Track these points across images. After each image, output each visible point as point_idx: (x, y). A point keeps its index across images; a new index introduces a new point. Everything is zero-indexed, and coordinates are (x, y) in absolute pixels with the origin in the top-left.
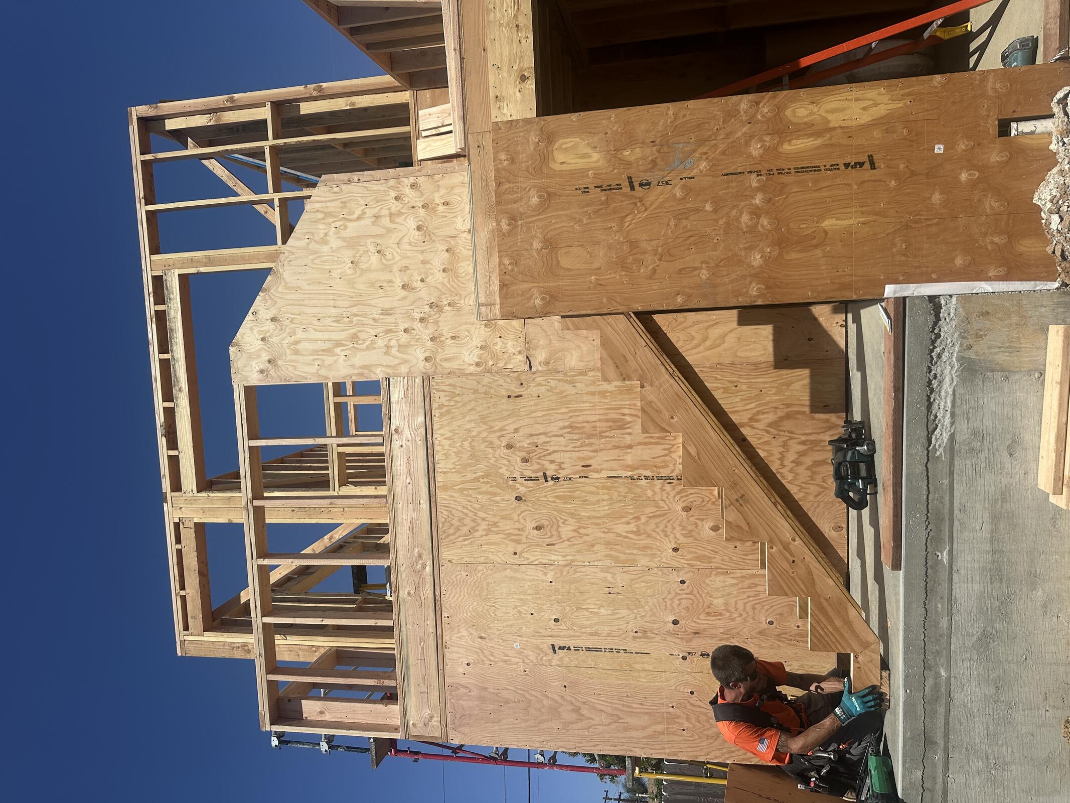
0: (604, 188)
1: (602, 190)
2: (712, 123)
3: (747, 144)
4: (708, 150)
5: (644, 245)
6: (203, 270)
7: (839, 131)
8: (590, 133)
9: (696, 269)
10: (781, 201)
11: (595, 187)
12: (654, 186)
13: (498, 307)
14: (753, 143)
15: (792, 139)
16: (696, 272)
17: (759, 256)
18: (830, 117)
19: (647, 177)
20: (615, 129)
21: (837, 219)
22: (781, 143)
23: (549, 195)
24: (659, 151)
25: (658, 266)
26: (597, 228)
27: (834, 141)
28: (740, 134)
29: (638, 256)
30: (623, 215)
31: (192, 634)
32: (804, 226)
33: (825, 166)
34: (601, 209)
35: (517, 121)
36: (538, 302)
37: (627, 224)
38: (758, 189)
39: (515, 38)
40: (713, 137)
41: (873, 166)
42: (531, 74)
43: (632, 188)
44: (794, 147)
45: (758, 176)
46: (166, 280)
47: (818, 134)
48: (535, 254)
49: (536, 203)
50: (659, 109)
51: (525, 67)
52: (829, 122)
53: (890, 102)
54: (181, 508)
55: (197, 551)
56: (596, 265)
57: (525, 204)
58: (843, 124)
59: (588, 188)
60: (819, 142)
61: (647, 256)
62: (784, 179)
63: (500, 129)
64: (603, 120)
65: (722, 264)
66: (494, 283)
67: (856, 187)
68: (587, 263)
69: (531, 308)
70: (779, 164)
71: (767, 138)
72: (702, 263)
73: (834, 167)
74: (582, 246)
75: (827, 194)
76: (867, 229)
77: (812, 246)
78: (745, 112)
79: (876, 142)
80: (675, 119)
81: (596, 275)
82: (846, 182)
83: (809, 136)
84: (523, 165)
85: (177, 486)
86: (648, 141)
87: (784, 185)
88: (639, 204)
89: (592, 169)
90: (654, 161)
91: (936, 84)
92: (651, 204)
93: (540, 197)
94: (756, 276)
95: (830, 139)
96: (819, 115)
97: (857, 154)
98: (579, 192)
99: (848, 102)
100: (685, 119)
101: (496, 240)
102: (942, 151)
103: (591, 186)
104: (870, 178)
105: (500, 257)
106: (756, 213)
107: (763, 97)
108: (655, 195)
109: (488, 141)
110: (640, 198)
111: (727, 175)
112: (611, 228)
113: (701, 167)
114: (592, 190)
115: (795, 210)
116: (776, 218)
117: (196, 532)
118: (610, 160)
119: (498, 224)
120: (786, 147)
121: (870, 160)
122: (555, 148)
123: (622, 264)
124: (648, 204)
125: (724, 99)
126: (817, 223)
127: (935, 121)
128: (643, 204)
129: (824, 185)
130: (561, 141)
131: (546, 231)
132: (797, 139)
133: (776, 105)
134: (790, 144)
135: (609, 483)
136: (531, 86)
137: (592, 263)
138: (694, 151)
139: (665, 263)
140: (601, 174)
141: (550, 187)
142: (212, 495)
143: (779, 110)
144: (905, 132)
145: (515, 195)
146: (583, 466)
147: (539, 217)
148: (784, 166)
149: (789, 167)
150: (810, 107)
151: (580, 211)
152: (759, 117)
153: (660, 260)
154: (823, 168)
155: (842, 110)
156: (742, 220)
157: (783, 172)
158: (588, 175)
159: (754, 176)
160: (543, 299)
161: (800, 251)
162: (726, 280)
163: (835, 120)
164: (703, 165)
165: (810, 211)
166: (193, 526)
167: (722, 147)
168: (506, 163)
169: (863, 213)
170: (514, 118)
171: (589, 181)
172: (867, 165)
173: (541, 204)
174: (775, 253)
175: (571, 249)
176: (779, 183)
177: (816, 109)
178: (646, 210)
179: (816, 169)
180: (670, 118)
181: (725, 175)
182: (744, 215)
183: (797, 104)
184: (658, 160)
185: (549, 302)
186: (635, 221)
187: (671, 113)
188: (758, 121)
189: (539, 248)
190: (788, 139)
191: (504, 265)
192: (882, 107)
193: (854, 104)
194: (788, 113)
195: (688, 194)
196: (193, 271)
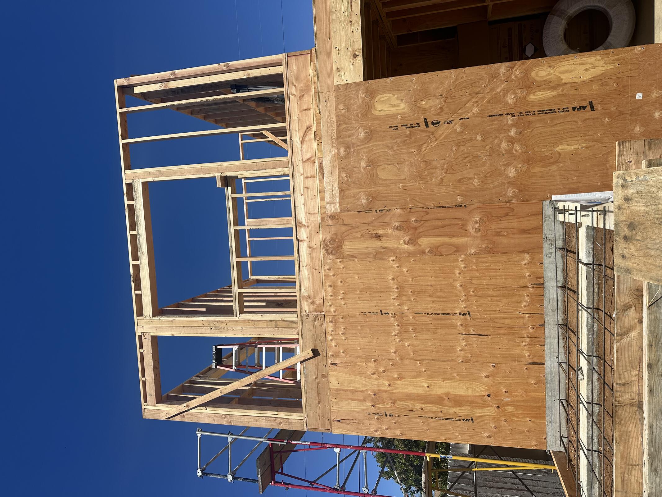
0: (408, 126)
1: (407, 128)
2: (481, 82)
3: (505, 95)
4: (479, 100)
5: (435, 163)
6: (157, 179)
7: (569, 86)
8: (399, 90)
9: (470, 179)
10: (529, 133)
11: (403, 126)
12: (442, 124)
13: (338, 204)
14: (509, 95)
15: (536, 92)
16: (471, 181)
17: (514, 170)
18: (562, 76)
19: (438, 118)
20: (415, 87)
21: (568, 145)
22: (528, 94)
23: (371, 131)
24: (445, 101)
25: (444, 177)
26: (403, 152)
27: (565, 92)
28: (500, 89)
29: (431, 170)
30: (421, 143)
31: (149, 405)
32: (545, 150)
33: (559, 109)
34: (406, 140)
35: (351, 84)
36: (364, 201)
37: (423, 149)
38: (513, 125)
39: (349, 30)
40: (482, 91)
41: (592, 108)
42: (360, 53)
43: (427, 126)
44: (537, 97)
45: (512, 116)
46: (134, 186)
47: (554, 88)
48: (362, 170)
49: (363, 137)
50: (444, 74)
51: (356, 48)
52: (561, 79)
53: (604, 65)
54: (143, 327)
55: (152, 353)
56: (402, 177)
57: (356, 138)
58: (571, 80)
59: (397, 126)
60: (555, 93)
61: (437, 170)
62: (531, 118)
63: (340, 89)
64: (407, 81)
65: (488, 175)
66: (335, 189)
67: (581, 123)
68: (397, 176)
69: (360, 205)
70: (527, 108)
71: (519, 92)
72: (475, 174)
73: (566, 110)
74: (393, 164)
75: (560, 128)
76: (589, 151)
77: (550, 163)
78: (503, 75)
79: (595, 92)
80: (456, 80)
81: (403, 183)
82: (574, 120)
83: (548, 89)
84: (355, 113)
85: (140, 314)
86: (438, 94)
87: (530, 123)
88: (431, 136)
89: (400, 114)
90: (441, 109)
91: (637, 52)
92: (441, 136)
93: (365, 133)
94: (512, 183)
95: (563, 91)
96: (555, 75)
97: (581, 100)
98: (392, 129)
99: (575, 66)
100: (462, 80)
101: (337, 161)
102: (641, 98)
103: (400, 125)
104: (590, 117)
105: (339, 172)
106: (511, 141)
107: (516, 64)
108: (442, 131)
109: (332, 97)
110: (432, 132)
111: (491, 116)
112: (413, 152)
113: (474, 112)
114: (400, 128)
115: (538, 139)
116: (525, 145)
117: (152, 341)
118: (412, 108)
119: (338, 150)
120: (532, 97)
121: (590, 105)
122: (375, 101)
123: (420, 176)
124: (438, 136)
125: (489, 66)
126: (554, 147)
127: (637, 78)
128: (434, 136)
129: (558, 122)
130: (379, 96)
131: (370, 155)
132: (540, 91)
133: (524, 69)
134: (534, 95)
136: (360, 61)
137: (400, 175)
138: (469, 101)
139: (449, 175)
140: (406, 117)
141: (372, 126)
142: (161, 318)
143: (527, 71)
144: (615, 85)
145: (349, 132)
147: (365, 146)
148: (530, 110)
149: (534, 110)
150: (549, 70)
151: (393, 141)
152: (513, 77)
153: (446, 173)
154: (557, 111)
155: (571, 71)
156: (502, 146)
157: (530, 114)
158: (397, 118)
159: (509, 117)
160: (367, 199)
161: (542, 167)
162: (491, 186)
163: (566, 78)
164: (475, 110)
165: (548, 140)
166: (150, 338)
167: (488, 97)
168: (343, 111)
169: (586, 140)
170: (349, 82)
171: (398, 121)
172: (588, 108)
173: (366, 137)
174: (525, 168)
175: (386, 166)
176: (527, 121)
177: (552, 71)
178: (436, 140)
179: (553, 111)
180: (453, 79)
181: (490, 116)
182: (503, 143)
183: (540, 68)
184: (444, 107)
185: (371, 201)
186: (429, 148)
187: (453, 76)
188: (512, 81)
189: (365, 166)
190: (533, 91)
191: (342, 177)
192: (599, 68)
193: (579, 67)
194: (533, 74)
195: (464, 129)
196: (150, 180)
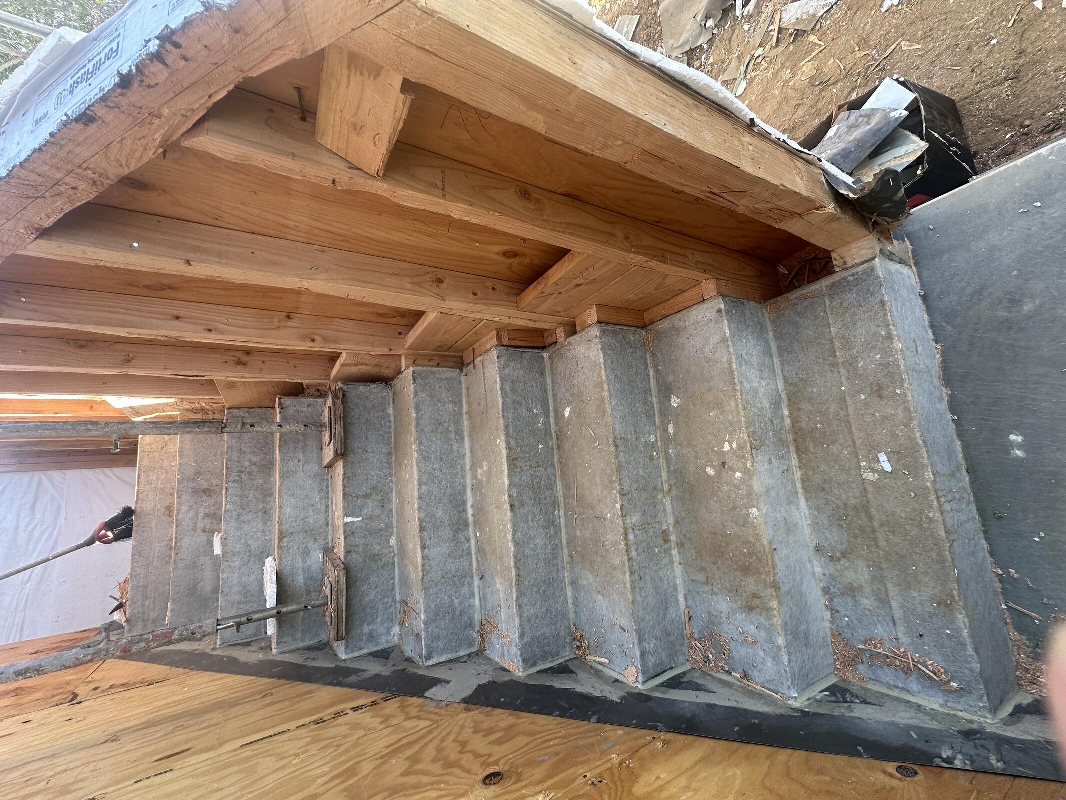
135: (247, 753)
146: (156, 761)
